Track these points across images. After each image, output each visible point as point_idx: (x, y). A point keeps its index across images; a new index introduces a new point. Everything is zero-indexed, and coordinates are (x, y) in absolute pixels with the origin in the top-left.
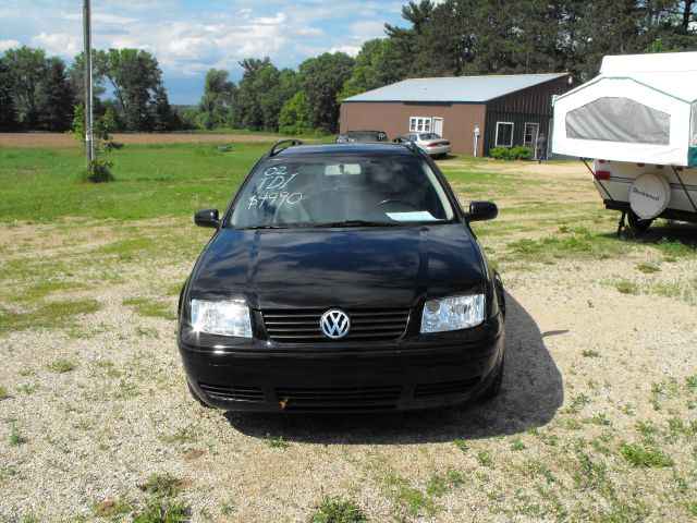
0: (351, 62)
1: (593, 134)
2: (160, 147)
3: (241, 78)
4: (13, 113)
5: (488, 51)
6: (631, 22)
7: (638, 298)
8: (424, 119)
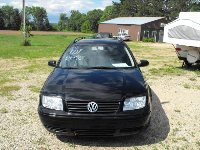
0: (102, 12)
1: (176, 36)
2: (46, 36)
3: (70, 16)
4: (4, 25)
5: (142, 10)
6: (184, 2)
7: (191, 90)
8: (123, 29)
